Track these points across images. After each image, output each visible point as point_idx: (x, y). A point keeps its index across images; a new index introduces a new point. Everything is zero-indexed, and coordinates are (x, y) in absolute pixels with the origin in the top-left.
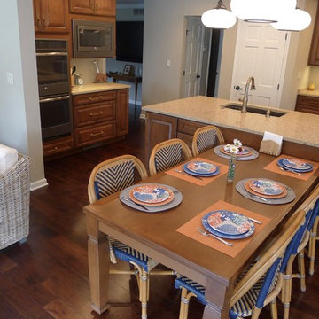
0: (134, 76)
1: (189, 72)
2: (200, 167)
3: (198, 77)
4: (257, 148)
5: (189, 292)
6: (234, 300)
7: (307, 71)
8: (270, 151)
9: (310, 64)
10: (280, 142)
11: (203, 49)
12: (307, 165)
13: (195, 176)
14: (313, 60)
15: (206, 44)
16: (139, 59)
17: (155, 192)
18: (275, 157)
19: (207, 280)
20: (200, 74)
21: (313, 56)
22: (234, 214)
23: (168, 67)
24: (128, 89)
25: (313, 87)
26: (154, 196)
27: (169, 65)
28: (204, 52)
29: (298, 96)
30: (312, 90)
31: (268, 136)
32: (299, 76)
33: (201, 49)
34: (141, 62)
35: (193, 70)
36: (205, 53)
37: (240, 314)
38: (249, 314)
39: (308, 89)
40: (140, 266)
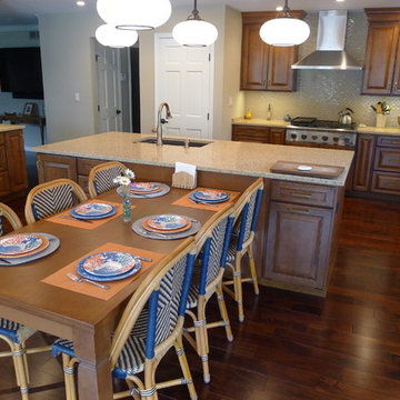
0: (38, 116)
1: (105, 107)
2: (93, 209)
3: (118, 112)
4: (169, 183)
5: (71, 358)
6: (115, 352)
7: (241, 97)
8: (184, 185)
9: (242, 89)
10: (193, 173)
11: (120, 78)
12: (223, 195)
13: (85, 220)
14: (245, 84)
15: (124, 71)
16: (40, 95)
17: (25, 242)
18: (190, 190)
19: (74, 333)
20: (120, 109)
21: (245, 79)
22: (119, 254)
23: (76, 102)
24: (21, 130)
25: (249, 115)
26: (23, 246)
27: (77, 98)
28: (122, 82)
29: (233, 126)
30: (249, 119)
31: (180, 167)
32: (231, 103)
33: (118, 78)
34: (43, 98)
35: (111, 104)
36: (124, 83)
37: (129, 371)
38: (141, 369)
39: (245, 118)
40: (12, 339)
